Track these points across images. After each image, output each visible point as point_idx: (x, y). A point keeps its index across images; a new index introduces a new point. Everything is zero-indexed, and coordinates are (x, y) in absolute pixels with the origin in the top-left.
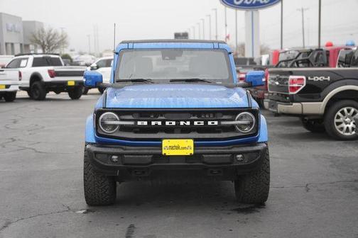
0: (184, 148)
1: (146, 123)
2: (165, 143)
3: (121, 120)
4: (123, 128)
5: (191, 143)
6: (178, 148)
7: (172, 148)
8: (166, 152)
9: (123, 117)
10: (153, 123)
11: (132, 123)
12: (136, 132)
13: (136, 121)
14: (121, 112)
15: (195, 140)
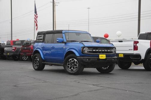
0: (104, 57)
1: (95, 50)
2: (100, 56)
3: (89, 50)
4: (90, 52)
5: (105, 55)
6: (102, 57)
7: (101, 57)
8: (100, 58)
9: (90, 49)
10: (97, 50)
11: (92, 50)
12: (93, 53)
13: (93, 50)
14: (89, 47)
15: (106, 55)
